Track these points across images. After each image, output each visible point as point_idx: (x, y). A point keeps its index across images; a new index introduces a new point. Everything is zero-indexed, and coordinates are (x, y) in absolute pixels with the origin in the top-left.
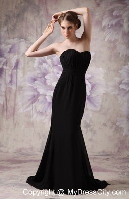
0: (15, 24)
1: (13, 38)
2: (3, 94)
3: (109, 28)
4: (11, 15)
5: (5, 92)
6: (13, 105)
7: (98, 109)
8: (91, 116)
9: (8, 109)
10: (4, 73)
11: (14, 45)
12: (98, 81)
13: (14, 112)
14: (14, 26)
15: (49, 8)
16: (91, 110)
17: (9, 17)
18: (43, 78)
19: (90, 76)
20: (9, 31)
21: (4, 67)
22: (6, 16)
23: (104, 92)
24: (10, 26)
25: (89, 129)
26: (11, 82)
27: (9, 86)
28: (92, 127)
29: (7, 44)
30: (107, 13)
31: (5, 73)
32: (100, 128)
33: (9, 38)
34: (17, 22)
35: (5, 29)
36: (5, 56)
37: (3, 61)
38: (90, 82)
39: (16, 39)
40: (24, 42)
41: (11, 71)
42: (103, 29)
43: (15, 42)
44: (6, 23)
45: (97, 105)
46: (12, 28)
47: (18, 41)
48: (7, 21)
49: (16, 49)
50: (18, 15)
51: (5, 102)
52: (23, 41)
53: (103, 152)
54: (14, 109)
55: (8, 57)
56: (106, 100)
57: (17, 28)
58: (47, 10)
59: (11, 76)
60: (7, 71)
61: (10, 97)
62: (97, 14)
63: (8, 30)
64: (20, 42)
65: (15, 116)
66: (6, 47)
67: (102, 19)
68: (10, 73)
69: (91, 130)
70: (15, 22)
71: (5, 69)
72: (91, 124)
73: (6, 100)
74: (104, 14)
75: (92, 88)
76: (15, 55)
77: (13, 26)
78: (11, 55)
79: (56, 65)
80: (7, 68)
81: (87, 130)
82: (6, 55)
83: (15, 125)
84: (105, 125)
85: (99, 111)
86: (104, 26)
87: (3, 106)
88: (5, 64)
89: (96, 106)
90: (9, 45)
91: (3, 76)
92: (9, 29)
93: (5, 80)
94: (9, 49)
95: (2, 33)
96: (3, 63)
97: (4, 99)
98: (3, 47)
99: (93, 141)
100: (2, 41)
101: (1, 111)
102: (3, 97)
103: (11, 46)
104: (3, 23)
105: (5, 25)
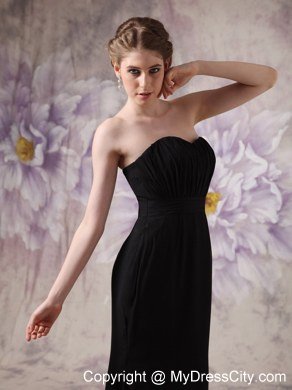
0: (91, 43)
1: (86, 79)
2: (59, 216)
4: (81, 19)
5: (65, 211)
8: (279, 275)
10: (62, 164)
11: (88, 95)
14: (89, 48)
16: (281, 261)
17: (77, 24)
19: (280, 172)
20: (76, 59)
21: (64, 150)
22: (70, 22)
24: (78, 46)
25: (272, 309)
26: (79, 186)
27: (75, 197)
29: (72, 93)
31: (66, 164)
33: (75, 78)
34: (95, 37)
35: (66, 54)
36: (66, 121)
37: (62, 136)
38: (280, 189)
39: (92, 80)
40: (114, 88)
41: (79, 159)
43: (91, 87)
44: (68, 41)
46: (83, 52)
47: (99, 86)
48: (70, 35)
49: (93, 104)
50: (99, 21)
51: (64, 236)
52: (111, 86)
55: (73, 125)
57: (97, 52)
59: (81, 172)
60: (70, 161)
61: (75, 224)
63: (73, 58)
64: (102, 88)
65: (88, 271)
66: (68, 101)
68: (77, 165)
69: (279, 313)
70: (90, 37)
71: (67, 156)
72: (279, 296)
73: (67, 230)
75: (284, 204)
76: (91, 119)
77: (87, 48)
78: (81, 120)
80: (71, 151)
81: (268, 312)
82: (68, 119)
83: (89, 293)
87: (60, 247)
88: (66, 142)
90: (75, 94)
91: (61, 171)
92: (75, 54)
93: (65, 182)
94: (75, 106)
95: (60, 66)
96: (59, 140)
97: (63, 229)
98: (60, 99)
99: (282, 342)
100: (59, 84)
101: (54, 259)
102: (59, 225)
103: (79, 97)
104: (61, 41)
105: (67, 45)
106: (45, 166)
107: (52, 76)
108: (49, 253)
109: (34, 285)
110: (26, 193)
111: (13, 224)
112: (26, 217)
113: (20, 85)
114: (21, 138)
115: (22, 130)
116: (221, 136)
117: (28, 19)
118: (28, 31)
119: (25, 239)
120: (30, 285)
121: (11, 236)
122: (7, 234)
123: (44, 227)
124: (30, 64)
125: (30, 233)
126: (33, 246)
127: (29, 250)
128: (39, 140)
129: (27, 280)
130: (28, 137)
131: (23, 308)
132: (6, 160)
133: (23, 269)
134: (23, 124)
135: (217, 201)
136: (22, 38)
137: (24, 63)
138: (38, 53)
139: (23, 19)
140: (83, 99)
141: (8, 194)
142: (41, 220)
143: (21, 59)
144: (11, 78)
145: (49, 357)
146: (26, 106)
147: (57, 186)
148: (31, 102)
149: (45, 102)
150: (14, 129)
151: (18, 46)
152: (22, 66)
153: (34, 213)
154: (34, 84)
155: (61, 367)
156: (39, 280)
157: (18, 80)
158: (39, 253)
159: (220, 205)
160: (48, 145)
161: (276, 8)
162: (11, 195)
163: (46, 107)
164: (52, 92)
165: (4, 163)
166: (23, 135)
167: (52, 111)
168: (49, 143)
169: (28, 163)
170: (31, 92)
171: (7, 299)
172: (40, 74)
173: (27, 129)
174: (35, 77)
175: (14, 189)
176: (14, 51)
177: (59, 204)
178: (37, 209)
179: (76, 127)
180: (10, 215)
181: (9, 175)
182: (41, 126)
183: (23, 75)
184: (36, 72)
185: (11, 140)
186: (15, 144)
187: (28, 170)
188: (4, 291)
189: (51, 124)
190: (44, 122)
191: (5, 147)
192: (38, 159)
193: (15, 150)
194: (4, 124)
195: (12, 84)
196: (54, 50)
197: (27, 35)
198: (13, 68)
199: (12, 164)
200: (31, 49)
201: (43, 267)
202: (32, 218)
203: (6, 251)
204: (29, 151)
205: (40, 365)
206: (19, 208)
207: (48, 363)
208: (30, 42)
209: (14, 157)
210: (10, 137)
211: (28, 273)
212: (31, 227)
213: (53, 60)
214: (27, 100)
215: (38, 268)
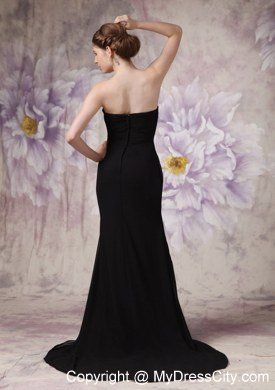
0: (82, 40)
1: (79, 68)
2: (60, 178)
3: (270, 44)
4: (73, 21)
5: (65, 174)
6: (80, 200)
7: (250, 206)
8: (236, 220)
9: (71, 208)
10: (61, 136)
11: (81, 81)
12: (248, 151)
13: (83, 213)
14: (80, 44)
15: (149, 6)
16: (236, 209)
17: (70, 25)
19: (234, 140)
20: (70, 52)
21: (62, 125)
22: (64, 23)
23: (262, 173)
24: (72, 43)
25: (231, 246)
27: (72, 163)
28: (238, 242)
29: (66, 80)
30: (265, 13)
32: (253, 245)
33: (70, 68)
34: (85, 35)
35: (62, 49)
36: (63, 102)
37: (59, 114)
38: (234, 153)
39: (84, 69)
42: (258, 46)
43: (83, 75)
44: (64, 38)
45: (248, 197)
46: (76, 47)
47: (89, 74)
48: (65, 34)
49: (85, 88)
50: (88, 23)
51: (64, 194)
52: (98, 74)
53: (261, 291)
54: (83, 207)
55: (69, 105)
56: (265, 188)
57: (86, 46)
58: (145, 9)
61: (73, 185)
62: (246, 16)
63: (67, 52)
64: (92, 75)
65: (85, 221)
66: (64, 86)
67: (256, 27)
69: (237, 249)
70: (81, 35)
71: (64, 130)
72: (236, 236)
73: (67, 190)
74: (259, 16)
75: (237, 165)
77: (78, 44)
78: (75, 101)
79: (163, 122)
81: (228, 248)
82: (65, 101)
83: (86, 239)
84: (263, 237)
85: (252, 210)
86: (260, 40)
87: (61, 203)
88: (63, 119)
89: (245, 201)
90: (70, 80)
91: (60, 143)
92: (69, 49)
93: (63, 151)
94: (70, 90)
95: (57, 58)
96: (58, 117)
97: (63, 189)
98: (58, 85)
99: (240, 270)
100: (56, 73)
101: (57, 213)
102: (60, 185)
103: (73, 83)
104: (58, 38)
105: (62, 42)
106: (46, 138)
107: (51, 67)
108: (52, 208)
109: (42, 234)
110: (31, 161)
111: (21, 186)
112: (31, 180)
113: (24, 74)
114: (26, 117)
115: (26, 110)
116: (187, 112)
117: (31, 21)
118: (30, 30)
119: (32, 197)
120: (39, 234)
121: (20, 195)
122: (17, 194)
123: (47, 187)
124: (32, 57)
125: (36, 193)
126: (39, 204)
127: (36, 206)
128: (41, 119)
129: (36, 230)
130: (32, 116)
131: (34, 251)
132: (14, 134)
133: (31, 222)
134: (27, 104)
135: (185, 164)
136: (25, 36)
137: (28, 57)
138: (39, 49)
139: (26, 21)
140: (76, 84)
141: (16, 162)
142: (45, 182)
143: (24, 54)
144: (16, 69)
145: (60, 288)
146: (29, 91)
147: (57, 154)
148: (33, 87)
149: (45, 88)
150: (20, 109)
151: (21, 43)
152: (25, 59)
153: (38, 176)
154: (36, 73)
155: (72, 293)
156: (45, 229)
157: (22, 70)
158: (44, 209)
159: (188, 167)
160: (48, 122)
161: (227, 12)
162: (19, 163)
163: (46, 91)
164: (51, 79)
165: (12, 137)
166: (28, 114)
167: (51, 94)
168: (49, 120)
169: (32, 136)
170: (33, 80)
171: (20, 246)
172: (41, 66)
173: (31, 109)
174: (37, 68)
175: (21, 158)
176: (19, 47)
177: (59, 168)
178: (40, 173)
179: (71, 107)
180: (19, 179)
181: (16, 146)
182: (42, 107)
183: (26, 66)
184: (38, 63)
185: (17, 118)
186: (21, 122)
187: (32, 142)
188: (17, 239)
189: (50, 105)
190: (44, 104)
191: (13, 124)
192: (41, 133)
193: (21, 126)
194: (11, 105)
195: (17, 73)
196: (52, 46)
197: (30, 35)
198: (18, 60)
199: (19, 138)
200: (33, 45)
201: (48, 219)
202: (37, 181)
203: (17, 208)
204: (32, 126)
205: (54, 293)
206: (26, 173)
207: (60, 292)
208: (32, 40)
209: (20, 132)
210: (16, 116)
211: (36, 224)
212: (36, 188)
213: (51, 54)
214: (30, 85)
215: (44, 220)
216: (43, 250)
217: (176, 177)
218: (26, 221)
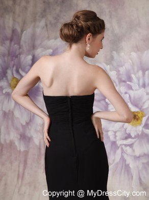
0: (58, 16)
1: (55, 39)
2: (39, 128)
11: (57, 49)
14: (57, 18)
17: (49, 4)
18: (103, 102)
20: (49, 26)
22: (44, 2)
24: (50, 18)
29: (46, 48)
33: (49, 38)
34: (61, 11)
35: (42, 23)
43: (58, 44)
44: (43, 15)
46: (53, 21)
48: (45, 11)
50: (63, 1)
63: (46, 25)
70: (57, 11)
77: (55, 18)
79: (124, 82)
87: (40, 149)
92: (48, 22)
95: (38, 31)
97: (42, 137)
98: (39, 52)
100: (38, 42)
101: (36, 157)
102: (39, 134)
103: (51, 50)
105: (43, 17)
107: (33, 37)
108: (32, 153)
109: (23, 174)
110: (17, 114)
111: (9, 133)
112: (17, 129)
113: (13, 43)
114: (14, 78)
115: (14, 72)
116: (144, 74)
118: (17, 8)
119: (17, 143)
120: (21, 174)
121: (8, 142)
122: (5, 140)
123: (29, 135)
124: (19, 30)
125: (20, 139)
126: (22, 149)
127: (20, 151)
129: (19, 171)
130: (18, 77)
131: (17, 190)
132: (4, 92)
133: (16, 163)
134: (15, 68)
135: (142, 117)
136: (14, 13)
137: (16, 29)
138: (24, 23)
140: (53, 51)
141: (5, 114)
142: (27, 131)
143: (13, 27)
144: (7, 39)
146: (17, 57)
148: (20, 54)
149: (29, 55)
150: (9, 72)
151: (11, 18)
152: (14, 31)
153: (23, 126)
154: (22, 43)
156: (26, 171)
157: (11, 40)
158: (26, 153)
159: (144, 119)
162: (7, 115)
163: (30, 57)
164: (34, 47)
165: (3, 94)
166: (15, 76)
167: (34, 59)
170: (20, 48)
171: (6, 184)
172: (26, 37)
173: (18, 72)
174: (23, 39)
175: (9, 111)
176: (9, 22)
177: (39, 121)
178: (24, 124)
180: (7, 128)
181: (6, 102)
183: (15, 37)
184: (23, 35)
185: (7, 79)
186: (10, 82)
188: (4, 178)
191: (3, 83)
193: (10, 85)
194: (2, 68)
195: (8, 43)
196: (34, 20)
197: (17, 11)
198: (8, 32)
199: (8, 94)
200: (20, 20)
201: (29, 162)
202: (21, 130)
203: (4, 152)
206: (13, 123)
208: (19, 15)
209: (9, 90)
210: (6, 77)
211: (19, 167)
212: (21, 136)
213: (34, 27)
214: (17, 53)
215: (25, 162)
216: (23, 189)
217: (134, 128)
218: (11, 163)
